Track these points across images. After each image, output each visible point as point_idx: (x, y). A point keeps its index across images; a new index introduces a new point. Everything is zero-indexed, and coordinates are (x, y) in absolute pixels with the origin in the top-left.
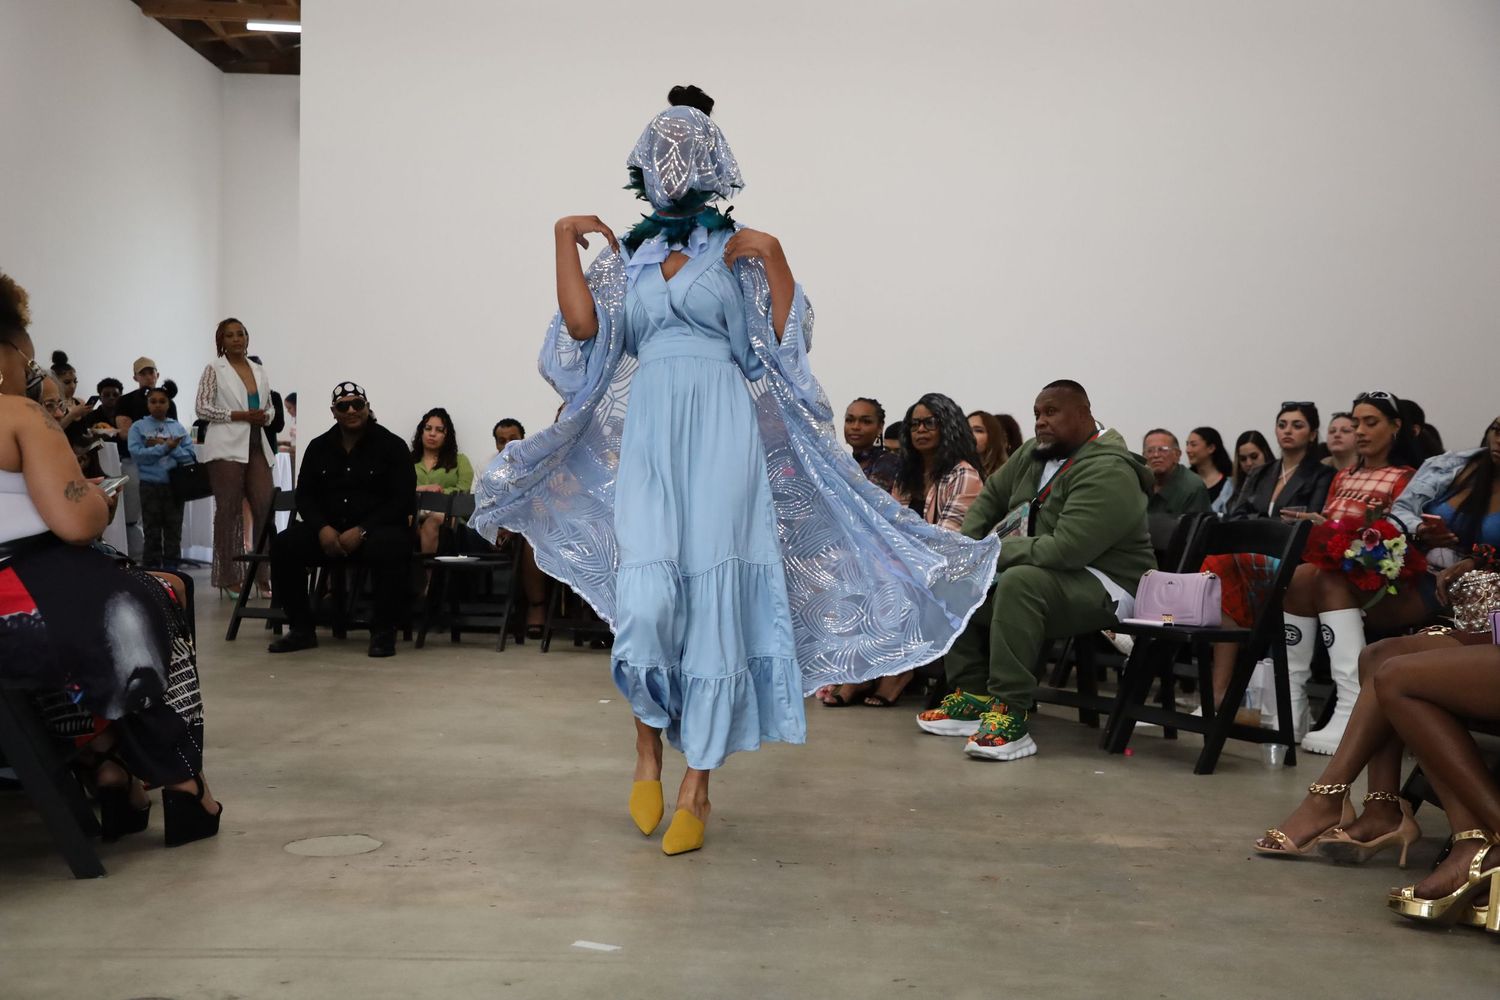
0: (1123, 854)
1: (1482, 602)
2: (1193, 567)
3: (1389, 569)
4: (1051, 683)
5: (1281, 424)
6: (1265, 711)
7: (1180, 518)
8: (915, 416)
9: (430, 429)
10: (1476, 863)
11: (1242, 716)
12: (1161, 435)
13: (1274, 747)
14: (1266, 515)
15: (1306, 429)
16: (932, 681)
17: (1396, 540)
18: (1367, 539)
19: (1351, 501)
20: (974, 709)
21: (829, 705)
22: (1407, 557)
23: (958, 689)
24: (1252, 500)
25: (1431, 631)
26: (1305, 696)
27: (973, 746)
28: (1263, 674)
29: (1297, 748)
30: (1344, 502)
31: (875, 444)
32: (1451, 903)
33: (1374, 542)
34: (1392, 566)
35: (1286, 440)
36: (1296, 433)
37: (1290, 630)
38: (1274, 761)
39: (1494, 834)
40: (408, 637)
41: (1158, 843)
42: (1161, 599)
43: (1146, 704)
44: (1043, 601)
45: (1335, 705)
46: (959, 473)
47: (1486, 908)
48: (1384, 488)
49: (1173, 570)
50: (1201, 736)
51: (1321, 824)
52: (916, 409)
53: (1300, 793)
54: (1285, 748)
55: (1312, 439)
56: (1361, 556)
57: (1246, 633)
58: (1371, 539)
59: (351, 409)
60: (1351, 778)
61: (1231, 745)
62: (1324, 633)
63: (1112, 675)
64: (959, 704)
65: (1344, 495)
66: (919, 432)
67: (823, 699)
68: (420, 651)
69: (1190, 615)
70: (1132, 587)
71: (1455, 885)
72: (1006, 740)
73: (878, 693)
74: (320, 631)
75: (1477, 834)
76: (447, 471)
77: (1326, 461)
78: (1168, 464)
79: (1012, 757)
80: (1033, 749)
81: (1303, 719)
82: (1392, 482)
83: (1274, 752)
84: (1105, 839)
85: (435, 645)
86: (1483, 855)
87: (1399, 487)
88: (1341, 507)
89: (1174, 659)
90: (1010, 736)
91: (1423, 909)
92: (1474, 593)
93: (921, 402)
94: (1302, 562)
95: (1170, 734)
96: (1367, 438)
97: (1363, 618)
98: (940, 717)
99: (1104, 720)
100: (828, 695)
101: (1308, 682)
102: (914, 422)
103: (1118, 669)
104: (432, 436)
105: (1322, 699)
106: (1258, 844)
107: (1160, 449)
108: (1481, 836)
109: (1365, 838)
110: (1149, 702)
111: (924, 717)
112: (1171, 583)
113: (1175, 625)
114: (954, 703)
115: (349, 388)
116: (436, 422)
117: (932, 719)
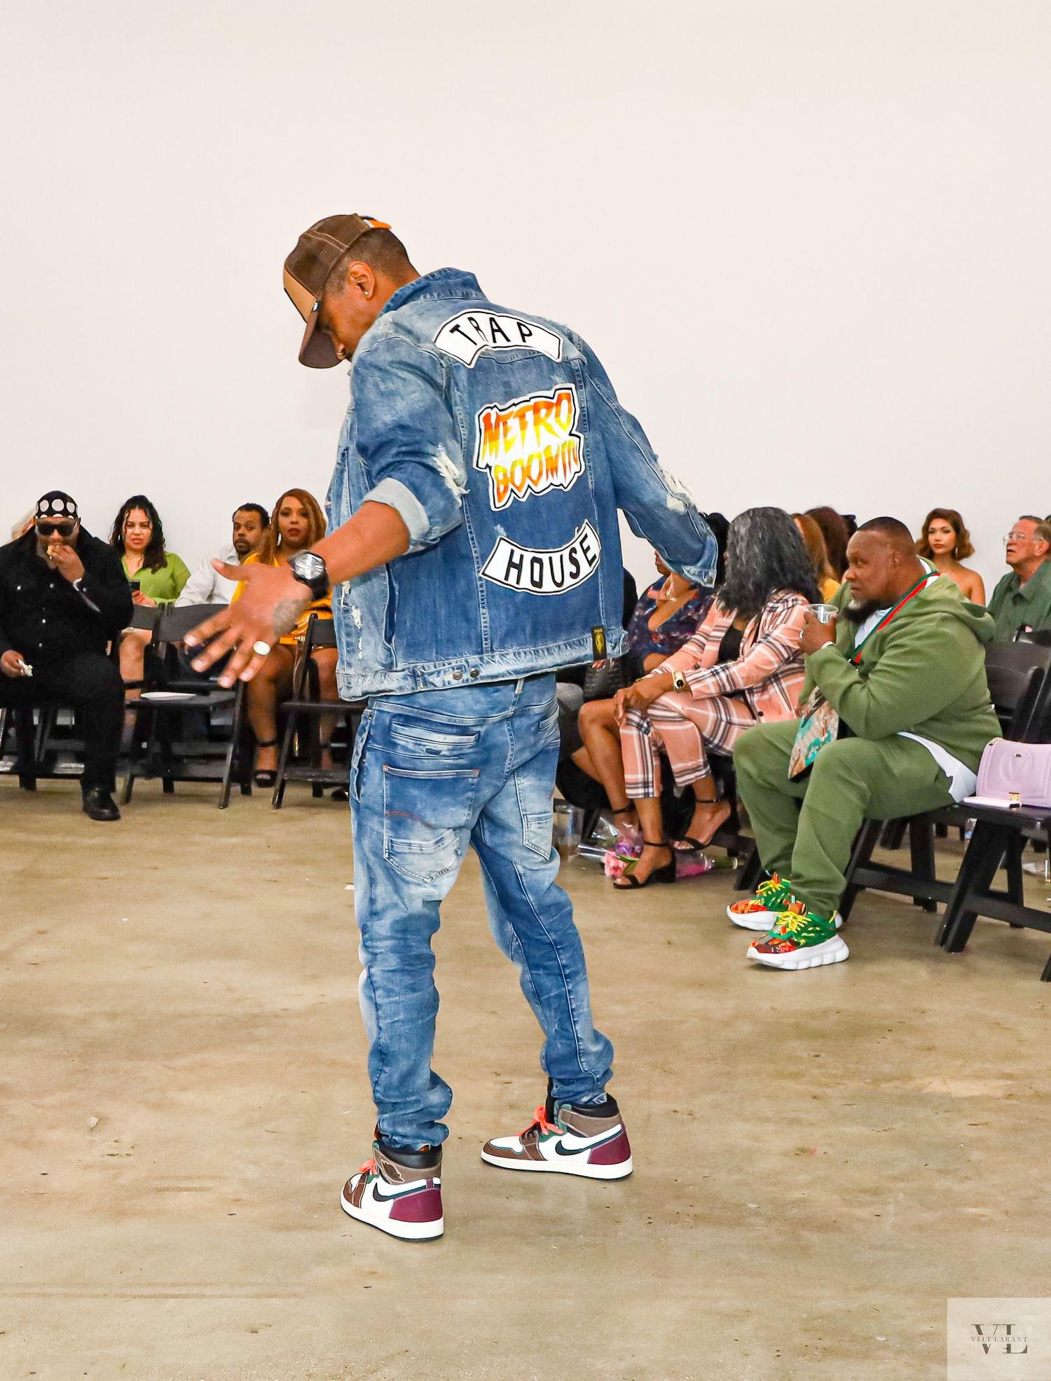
9: (133, 525)
21: (618, 886)
23: (776, 875)
42: (1007, 775)
49: (1020, 739)
59: (56, 534)
64: (778, 894)
67: (614, 877)
69: (1040, 794)
70: (973, 760)
76: (153, 572)
85: (144, 798)
98: (756, 909)
100: (619, 873)
104: (138, 532)
111: (736, 907)
112: (1019, 756)
113: (1023, 806)
114: (772, 892)
115: (58, 505)
116: (137, 515)
117: (746, 911)
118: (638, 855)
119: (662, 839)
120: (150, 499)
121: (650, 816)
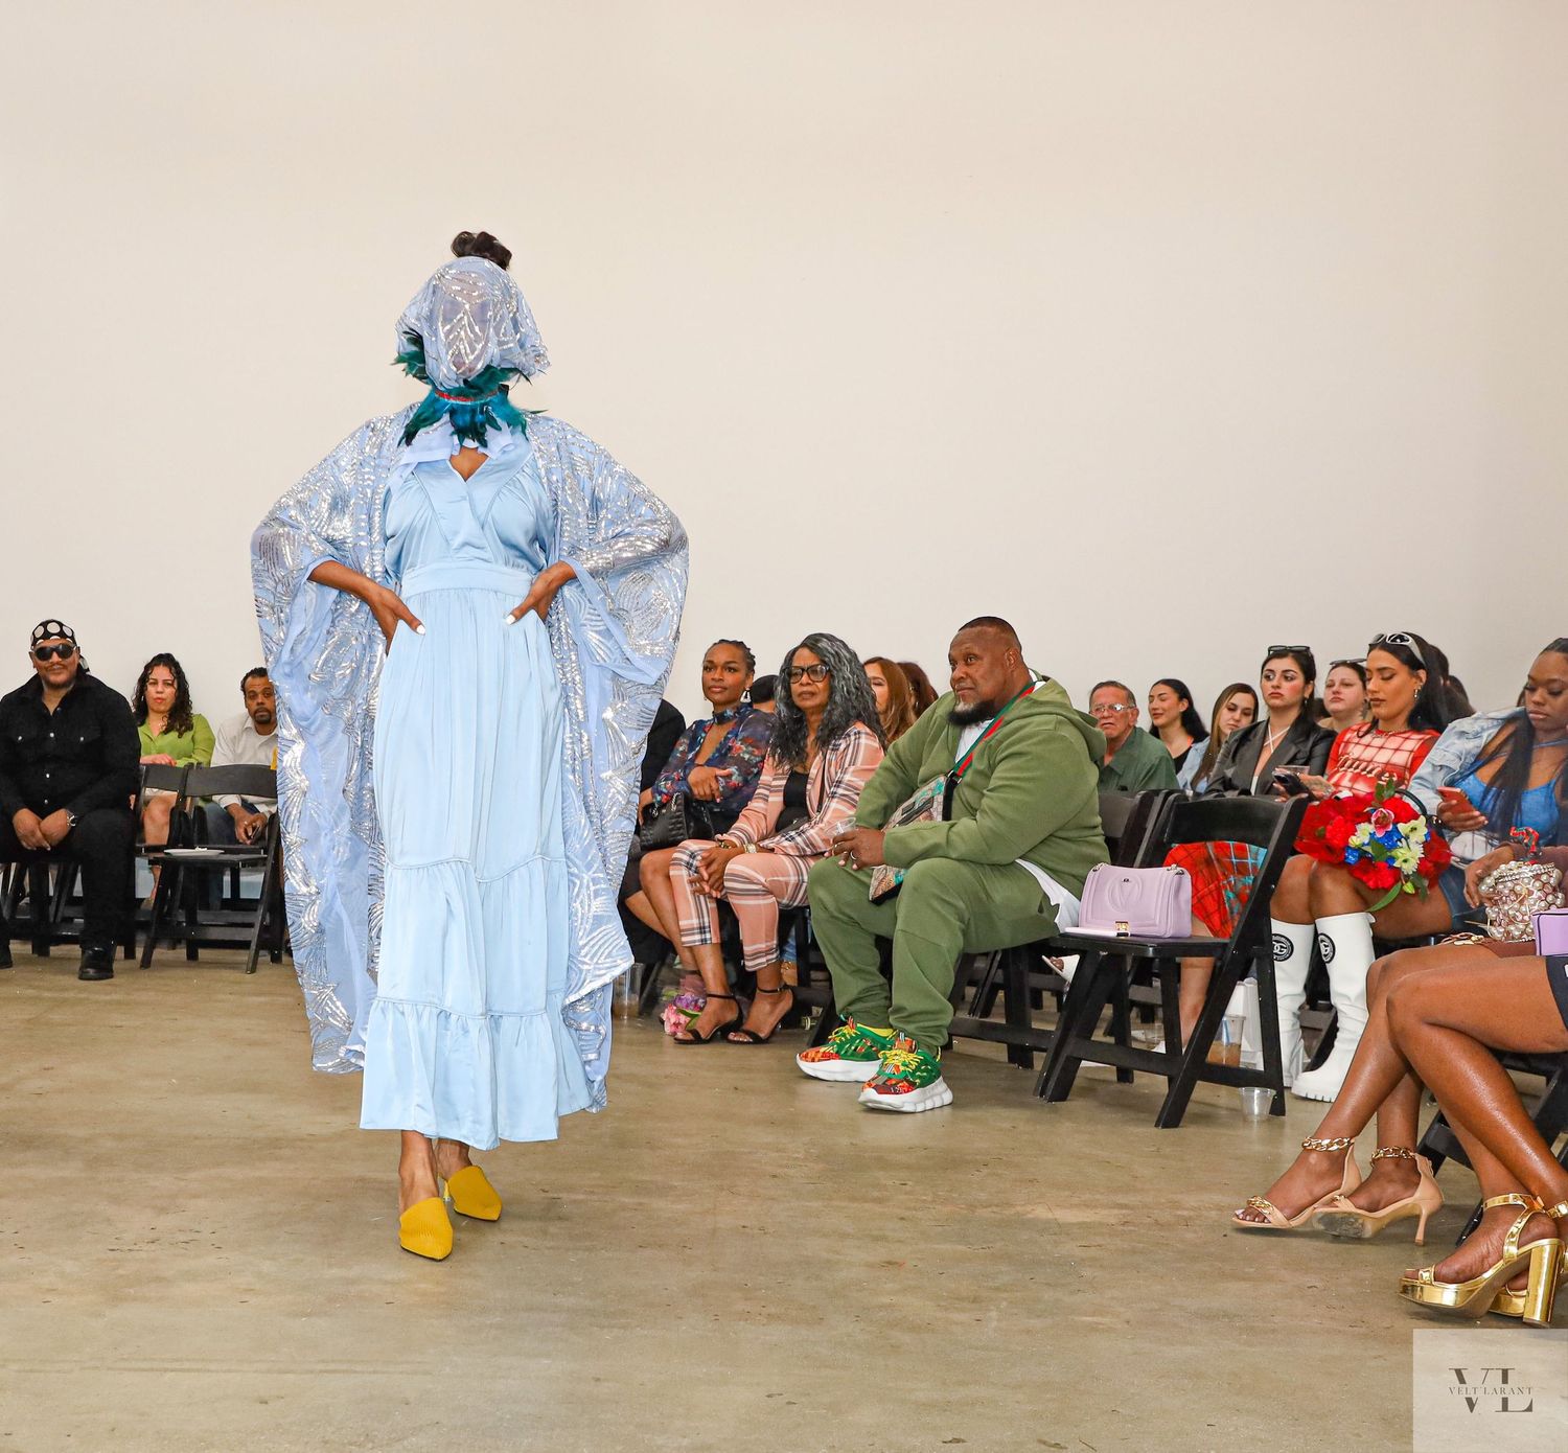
0: (1062, 1230)
1: (1521, 903)
2: (1156, 859)
3: (1405, 861)
4: (972, 1012)
5: (1267, 675)
6: (1245, 1046)
7: (1138, 797)
8: (796, 663)
9: (155, 683)
10: (1512, 1235)
11: (1218, 1053)
12: (1112, 689)
13: (1257, 1091)
14: (1247, 792)
15: (1300, 680)
16: (817, 1011)
17: (1413, 823)
18: (1376, 822)
19: (1359, 774)
20: (871, 1047)
21: (680, 1042)
22: (1426, 845)
23: (851, 1020)
24: (1229, 773)
25: (1459, 939)
26: (1298, 1026)
27: (871, 1094)
28: (1243, 999)
29: (1286, 1093)
30: (1349, 775)
31: (742, 699)
32: (1481, 1286)
33: (1387, 825)
34: (1409, 856)
35: (1276, 695)
36: (1286, 687)
37: (1278, 942)
38: (1256, 1110)
39: (1535, 1199)
40: (130, 954)
41: (1111, 1216)
42: (1114, 903)
43: (1093, 1039)
44: (961, 905)
45: (1335, 1037)
46: (853, 738)
47: (1524, 1293)
48: (1401, 759)
49: (1130, 865)
50: (1163, 1079)
51: (1318, 1190)
52: (797, 653)
53: (1290, 1150)
54: (1271, 1093)
55: (1307, 695)
56: (1368, 844)
57: (1225, 945)
58: (1381, 824)
59: (55, 657)
60: (1357, 1131)
61: (1203, 1091)
62: (1322, 945)
63: (1049, 1001)
64: (853, 1040)
65: (1350, 767)
66: (802, 685)
67: (676, 1033)
68: (145, 973)
69: (1151, 922)
70: (1076, 886)
71: (1486, 1265)
72: (912, 1086)
73: (746, 1027)
74: (17, 947)
75: (1512, 1198)
76: (180, 736)
77: (1324, 723)
78: (1120, 726)
79: (920, 1108)
80: (948, 1097)
81: (1293, 1055)
82: (1411, 751)
83: (1257, 1100)
84: (1041, 1212)
85: (166, 965)
86: (1521, 1226)
87: (1418, 758)
88: (1346, 782)
89: (1130, 979)
90: (918, 1081)
91: (1447, 1296)
92: (1512, 890)
93: (803, 645)
94: (1294, 852)
95: (1124, 1075)
96: (1381, 696)
97: (1372, 926)
98: (827, 1057)
99: (1039, 1060)
100: (680, 1028)
101: (1301, 1008)
102: (794, 672)
103: (1058, 994)
104: (161, 692)
105: (1320, 1030)
106: (1237, 1216)
107: (1112, 707)
108: (1520, 1202)
109: (1373, 1208)
110: (1099, 1036)
111: (806, 1057)
112: (1126, 880)
113: (1132, 935)
114: (846, 1038)
115: (53, 628)
116: (162, 673)
117: (816, 1059)
118: (701, 1009)
119: (725, 990)
120: (177, 658)
121: (711, 965)
